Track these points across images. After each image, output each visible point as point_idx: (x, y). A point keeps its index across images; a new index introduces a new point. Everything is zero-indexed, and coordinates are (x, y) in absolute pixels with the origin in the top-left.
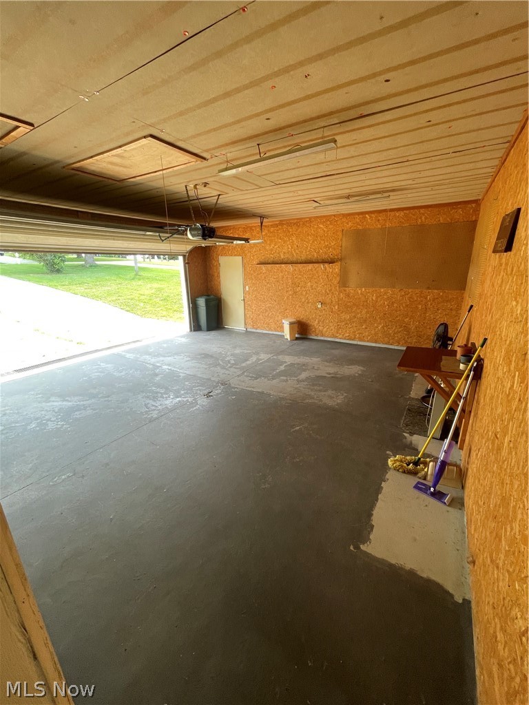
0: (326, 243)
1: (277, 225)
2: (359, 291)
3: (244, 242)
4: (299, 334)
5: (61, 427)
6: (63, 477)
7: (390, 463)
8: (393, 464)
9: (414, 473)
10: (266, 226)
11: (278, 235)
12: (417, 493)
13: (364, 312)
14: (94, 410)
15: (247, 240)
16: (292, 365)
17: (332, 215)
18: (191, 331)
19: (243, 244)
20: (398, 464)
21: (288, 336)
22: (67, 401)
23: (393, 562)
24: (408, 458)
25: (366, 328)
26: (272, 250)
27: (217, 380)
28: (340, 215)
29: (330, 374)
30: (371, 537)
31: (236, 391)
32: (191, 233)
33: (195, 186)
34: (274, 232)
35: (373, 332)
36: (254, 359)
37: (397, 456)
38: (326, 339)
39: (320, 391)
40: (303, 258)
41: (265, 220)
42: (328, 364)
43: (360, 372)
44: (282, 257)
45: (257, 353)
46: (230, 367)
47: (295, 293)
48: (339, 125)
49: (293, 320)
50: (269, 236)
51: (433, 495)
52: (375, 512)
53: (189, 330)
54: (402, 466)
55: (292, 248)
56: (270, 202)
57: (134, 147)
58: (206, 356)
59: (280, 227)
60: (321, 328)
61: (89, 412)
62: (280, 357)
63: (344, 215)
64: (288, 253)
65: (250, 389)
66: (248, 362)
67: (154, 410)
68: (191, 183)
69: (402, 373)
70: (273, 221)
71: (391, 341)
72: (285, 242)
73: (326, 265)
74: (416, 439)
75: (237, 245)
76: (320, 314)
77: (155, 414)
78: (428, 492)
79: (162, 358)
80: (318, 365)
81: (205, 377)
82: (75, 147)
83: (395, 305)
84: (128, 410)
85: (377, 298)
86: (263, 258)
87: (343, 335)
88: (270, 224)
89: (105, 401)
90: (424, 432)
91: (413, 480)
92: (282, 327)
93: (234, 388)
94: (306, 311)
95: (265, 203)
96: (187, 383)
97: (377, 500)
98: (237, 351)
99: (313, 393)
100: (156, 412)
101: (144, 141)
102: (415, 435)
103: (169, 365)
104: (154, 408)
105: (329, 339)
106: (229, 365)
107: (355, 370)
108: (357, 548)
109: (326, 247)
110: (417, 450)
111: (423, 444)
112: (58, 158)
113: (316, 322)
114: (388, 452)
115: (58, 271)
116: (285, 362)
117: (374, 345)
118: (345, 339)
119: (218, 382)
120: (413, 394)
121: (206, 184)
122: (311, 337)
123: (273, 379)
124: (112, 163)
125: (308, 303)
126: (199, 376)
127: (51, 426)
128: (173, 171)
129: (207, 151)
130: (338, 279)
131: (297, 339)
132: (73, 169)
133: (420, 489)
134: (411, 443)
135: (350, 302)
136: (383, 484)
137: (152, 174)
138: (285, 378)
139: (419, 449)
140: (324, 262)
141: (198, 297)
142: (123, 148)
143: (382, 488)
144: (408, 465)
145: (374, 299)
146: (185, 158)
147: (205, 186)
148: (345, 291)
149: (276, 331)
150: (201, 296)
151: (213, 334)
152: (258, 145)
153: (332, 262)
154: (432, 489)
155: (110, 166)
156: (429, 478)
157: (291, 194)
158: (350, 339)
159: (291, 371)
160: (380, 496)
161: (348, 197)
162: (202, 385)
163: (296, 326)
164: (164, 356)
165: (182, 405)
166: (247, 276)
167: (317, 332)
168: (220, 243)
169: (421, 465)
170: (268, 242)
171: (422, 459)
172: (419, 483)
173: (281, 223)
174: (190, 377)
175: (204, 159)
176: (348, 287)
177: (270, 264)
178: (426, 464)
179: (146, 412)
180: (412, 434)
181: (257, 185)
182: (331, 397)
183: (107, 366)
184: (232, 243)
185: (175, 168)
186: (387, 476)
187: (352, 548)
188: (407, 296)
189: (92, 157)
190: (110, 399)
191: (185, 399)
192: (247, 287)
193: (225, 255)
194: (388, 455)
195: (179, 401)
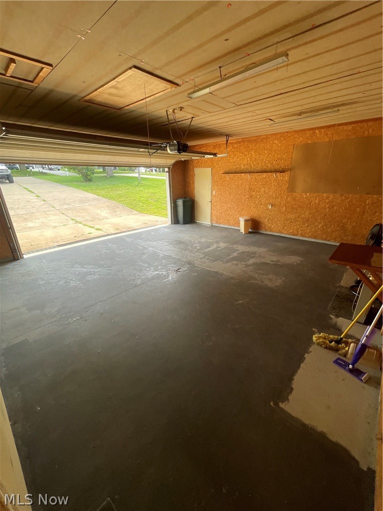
0: (279, 156)
1: (240, 142)
2: (305, 196)
3: (213, 156)
4: (251, 229)
5: (78, 285)
6: (74, 319)
7: (314, 338)
8: (317, 340)
9: (336, 350)
10: (230, 143)
11: (240, 150)
12: (337, 367)
13: (307, 213)
14: (100, 275)
15: (215, 154)
16: (243, 252)
17: (285, 132)
18: (172, 224)
19: (212, 158)
20: (321, 340)
21: (243, 231)
22: (84, 268)
23: (307, 422)
24: (331, 336)
25: (308, 226)
26: (235, 162)
27: (185, 261)
28: (293, 132)
29: (272, 261)
30: (290, 397)
31: (198, 270)
32: (170, 149)
33: (173, 111)
34: (237, 148)
35: (313, 230)
36: (215, 246)
37: (322, 334)
38: (273, 234)
39: (263, 274)
40: (259, 168)
41: (230, 138)
42: (272, 253)
43: (298, 262)
44: (243, 167)
45: (217, 242)
46: (196, 252)
47: (251, 196)
48: (291, 39)
49: (248, 218)
50: (233, 152)
51: (351, 371)
52: (296, 378)
53: (170, 223)
54: (325, 343)
55: (251, 160)
56: (234, 122)
57: (124, 78)
58: (180, 242)
59: (242, 144)
60: (270, 225)
61: (97, 277)
62: (235, 246)
63: (296, 132)
64: (247, 164)
65: (208, 269)
66: (210, 249)
67: (139, 279)
68: (170, 108)
69: (334, 265)
70: (237, 139)
71: (328, 238)
72: (245, 155)
73: (278, 174)
74: (341, 321)
75: (208, 158)
76: (271, 214)
77: (139, 282)
78: (347, 368)
79: (149, 242)
80: (264, 253)
81: (177, 258)
82: (84, 82)
83: (335, 208)
84: (122, 277)
85: (320, 201)
86: (227, 168)
87: (288, 231)
88: (234, 141)
89: (108, 270)
90: (349, 317)
91: (334, 356)
92: (239, 223)
93: (197, 267)
94: (258, 211)
95: (230, 123)
96: (164, 261)
97: (299, 367)
98: (203, 240)
99: (256, 276)
100: (140, 280)
101: (130, 72)
102: (340, 318)
103: (153, 247)
104: (139, 277)
105: (276, 234)
106: (195, 250)
107: (294, 260)
108: (276, 404)
109: (279, 159)
110: (341, 330)
111: (347, 326)
112: (74, 93)
113: (267, 220)
114: (314, 329)
115: (90, 180)
116: (238, 250)
117: (313, 240)
118: (289, 234)
119: (186, 262)
120: (343, 283)
121: (181, 109)
122: (261, 232)
123: (227, 263)
124: (111, 94)
125: (261, 204)
126: (173, 256)
127: (72, 284)
128: (156, 98)
129: (178, 77)
130: (287, 185)
131: (250, 233)
132: (86, 101)
133: (340, 365)
134: (336, 323)
135: (296, 204)
136: (306, 355)
137: (140, 102)
138: (236, 262)
139: (343, 330)
140: (276, 171)
141: (178, 199)
142: (116, 80)
143: (305, 358)
144: (331, 342)
145: (317, 202)
146: (163, 85)
147: (181, 110)
148: (292, 195)
149: (234, 225)
150: (180, 198)
151: (188, 227)
152: (220, 67)
153: (283, 171)
154: (351, 366)
155: (110, 97)
156: (349, 356)
157: (250, 114)
158: (293, 235)
159: (242, 257)
160: (302, 365)
161: (300, 114)
162: (175, 263)
163: (250, 222)
164: (151, 241)
165: (159, 277)
166: (214, 183)
167: (267, 227)
168: (195, 157)
169: (343, 345)
170: (232, 156)
171: (344, 339)
172: (339, 359)
173: (243, 140)
174: (166, 257)
175: (177, 85)
176: (295, 192)
177: (232, 173)
178: (347, 344)
179: (134, 280)
180: (337, 316)
181: (221, 107)
182: (271, 280)
183: (113, 245)
184: (204, 157)
185: (156, 95)
186: (311, 349)
187: (272, 404)
188: (347, 201)
189: (96, 90)
190: (111, 268)
191: (161, 273)
192: (214, 192)
193: (199, 167)
194: (314, 331)
195: (156, 274)
